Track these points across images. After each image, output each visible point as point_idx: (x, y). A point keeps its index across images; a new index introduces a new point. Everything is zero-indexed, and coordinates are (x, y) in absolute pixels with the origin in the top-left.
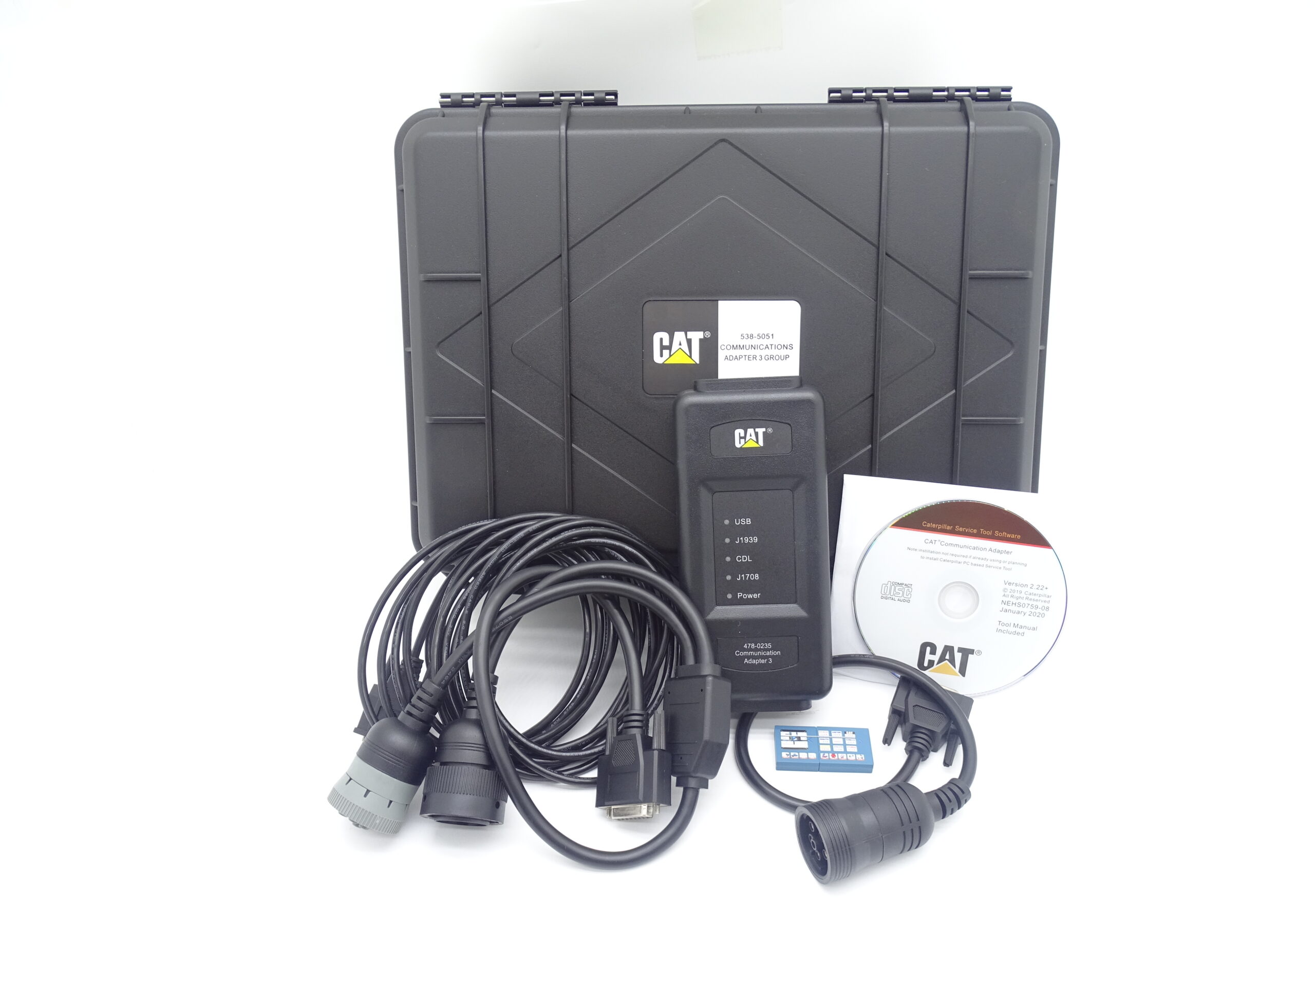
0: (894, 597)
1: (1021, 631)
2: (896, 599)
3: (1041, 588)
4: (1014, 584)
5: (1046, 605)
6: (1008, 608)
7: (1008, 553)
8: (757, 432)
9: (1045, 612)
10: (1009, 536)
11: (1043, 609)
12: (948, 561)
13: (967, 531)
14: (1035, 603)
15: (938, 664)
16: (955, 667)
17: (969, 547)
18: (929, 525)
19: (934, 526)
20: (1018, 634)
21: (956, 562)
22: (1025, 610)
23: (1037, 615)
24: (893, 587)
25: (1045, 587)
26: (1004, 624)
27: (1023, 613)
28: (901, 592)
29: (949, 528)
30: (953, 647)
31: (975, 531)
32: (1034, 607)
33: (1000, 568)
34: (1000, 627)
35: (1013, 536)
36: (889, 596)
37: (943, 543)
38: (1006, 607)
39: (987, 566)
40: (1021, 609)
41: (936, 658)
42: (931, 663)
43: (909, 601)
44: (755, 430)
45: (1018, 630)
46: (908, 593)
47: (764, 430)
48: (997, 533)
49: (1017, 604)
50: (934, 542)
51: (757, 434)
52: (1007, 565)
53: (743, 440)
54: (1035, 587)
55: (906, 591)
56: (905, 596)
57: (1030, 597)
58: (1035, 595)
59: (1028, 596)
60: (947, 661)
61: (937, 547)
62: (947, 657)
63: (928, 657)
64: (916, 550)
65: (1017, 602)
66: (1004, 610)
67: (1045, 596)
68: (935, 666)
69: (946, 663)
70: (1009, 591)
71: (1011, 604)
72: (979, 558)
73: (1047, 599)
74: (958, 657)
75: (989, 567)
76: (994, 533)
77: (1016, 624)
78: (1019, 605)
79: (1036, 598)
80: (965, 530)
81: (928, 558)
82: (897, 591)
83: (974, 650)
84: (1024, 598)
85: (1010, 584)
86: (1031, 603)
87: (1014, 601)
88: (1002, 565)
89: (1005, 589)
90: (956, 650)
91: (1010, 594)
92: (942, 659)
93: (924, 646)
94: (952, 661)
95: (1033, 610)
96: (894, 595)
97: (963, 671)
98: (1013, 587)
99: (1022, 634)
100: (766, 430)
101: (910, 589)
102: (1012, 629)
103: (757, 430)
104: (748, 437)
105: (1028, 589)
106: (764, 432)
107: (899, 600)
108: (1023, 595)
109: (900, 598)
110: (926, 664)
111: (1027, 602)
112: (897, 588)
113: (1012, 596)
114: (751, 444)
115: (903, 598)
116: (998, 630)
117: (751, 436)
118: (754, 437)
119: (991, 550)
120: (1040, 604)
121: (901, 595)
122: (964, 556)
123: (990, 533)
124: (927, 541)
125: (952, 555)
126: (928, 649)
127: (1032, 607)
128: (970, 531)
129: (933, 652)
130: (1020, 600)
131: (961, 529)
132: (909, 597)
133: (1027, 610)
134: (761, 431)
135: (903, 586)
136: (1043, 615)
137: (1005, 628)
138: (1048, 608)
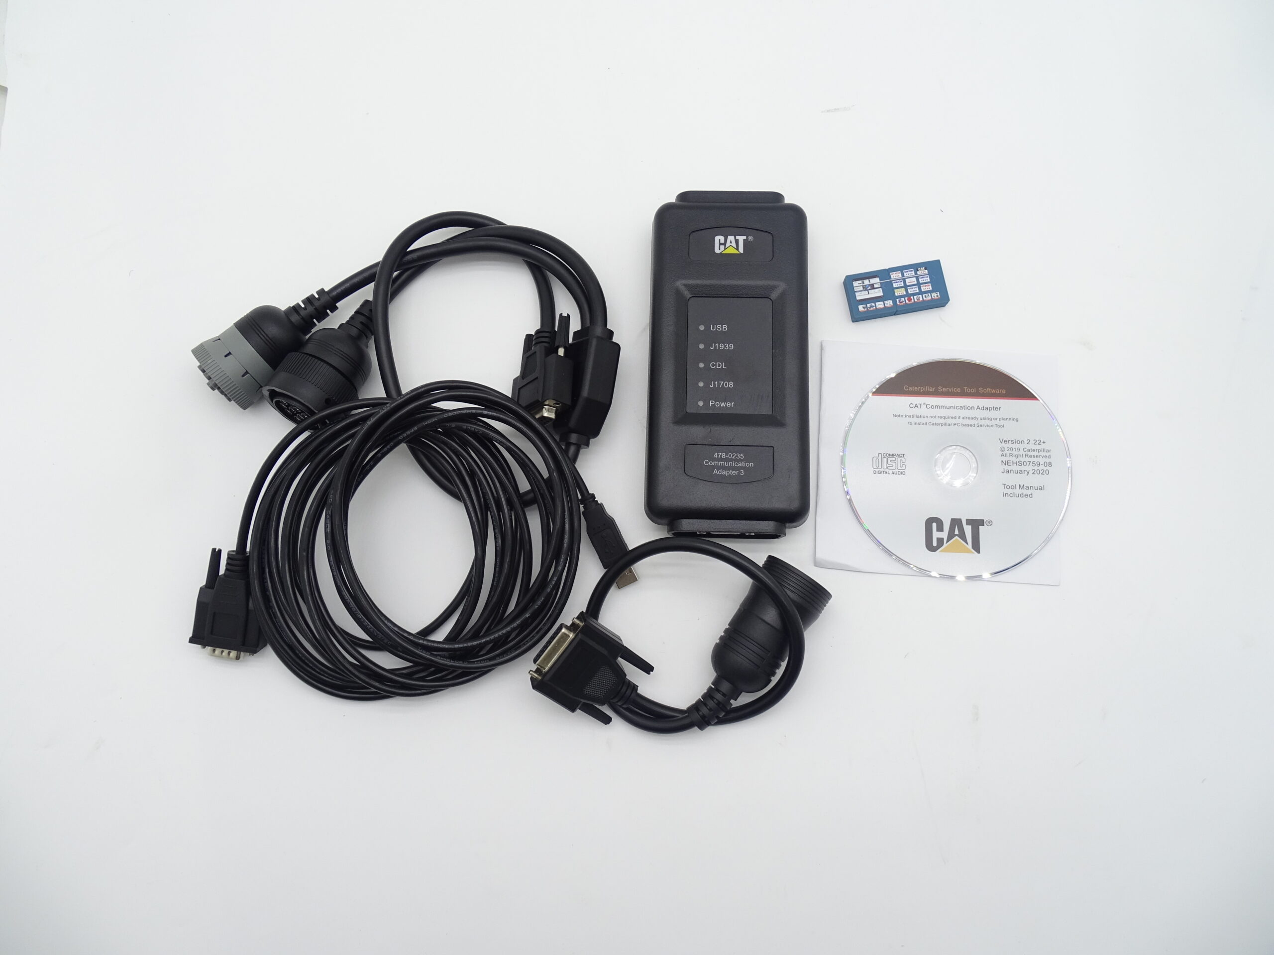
0: (887, 470)
1: (1028, 492)
2: (890, 472)
3: (1038, 442)
4: (1010, 442)
5: (1048, 460)
6: (1009, 468)
7: (997, 409)
8: (738, 240)
9: (1048, 468)
10: (994, 391)
11: (1046, 465)
12: (937, 424)
13: (950, 391)
14: (1036, 460)
15: (947, 542)
16: (967, 543)
17: (956, 408)
18: (910, 389)
19: (916, 389)
20: (1026, 496)
21: (946, 424)
22: (1027, 468)
23: (1041, 472)
24: (885, 459)
25: (1042, 441)
26: (1009, 487)
27: (1026, 472)
28: (894, 464)
29: (931, 390)
30: (960, 520)
31: (959, 390)
32: (1036, 465)
33: (992, 426)
34: (1006, 491)
35: (998, 391)
36: (882, 470)
37: (928, 406)
38: (1007, 467)
39: (978, 425)
40: (1023, 468)
41: (944, 535)
42: (940, 541)
43: (904, 473)
44: (735, 238)
45: (1025, 492)
46: (902, 464)
47: (745, 237)
48: (981, 390)
49: (1018, 463)
50: (919, 406)
51: (737, 241)
52: (998, 422)
53: (723, 246)
54: (1032, 442)
55: (899, 461)
56: (899, 468)
57: (1030, 453)
58: (1034, 450)
59: (1027, 453)
60: (957, 537)
61: (923, 411)
62: (957, 532)
63: (936, 535)
64: (902, 416)
65: (1018, 460)
66: (1005, 471)
67: (1044, 450)
68: (945, 545)
69: (957, 539)
70: (1006, 449)
71: (1012, 464)
72: (969, 418)
73: (1048, 454)
74: (968, 530)
75: (981, 426)
76: (977, 390)
77: (1022, 486)
78: (1021, 464)
79: (1036, 454)
80: (948, 390)
81: (915, 423)
82: (889, 463)
83: (983, 520)
84: (1024, 456)
85: (1005, 442)
86: (1032, 460)
87: (1014, 460)
88: (993, 423)
89: (1003, 447)
90: (964, 523)
91: (1008, 453)
92: (951, 536)
93: (929, 522)
94: (963, 536)
95: (1036, 468)
96: (887, 468)
97: (976, 547)
98: (1010, 445)
99: (1031, 496)
100: (747, 237)
101: (903, 460)
102: (1018, 491)
103: (737, 237)
104: (728, 244)
105: (1026, 445)
106: (744, 240)
107: (893, 473)
108: (1021, 452)
109: (894, 471)
110: (935, 544)
111: (1027, 459)
112: (889, 459)
113: (1011, 455)
114: (731, 251)
115: (897, 470)
116: (1005, 495)
117: (731, 242)
118: (734, 244)
119: (978, 408)
120: (1042, 461)
121: (894, 467)
122: (952, 418)
123: (974, 390)
124: (912, 406)
125: (941, 417)
126: (934, 525)
127: (1034, 465)
128: (954, 390)
129: (940, 528)
130: (1019, 459)
131: (944, 389)
132: (903, 468)
133: (1030, 468)
134: (741, 239)
135: (895, 456)
136: (1047, 471)
137: (1010, 491)
138: (1050, 464)
